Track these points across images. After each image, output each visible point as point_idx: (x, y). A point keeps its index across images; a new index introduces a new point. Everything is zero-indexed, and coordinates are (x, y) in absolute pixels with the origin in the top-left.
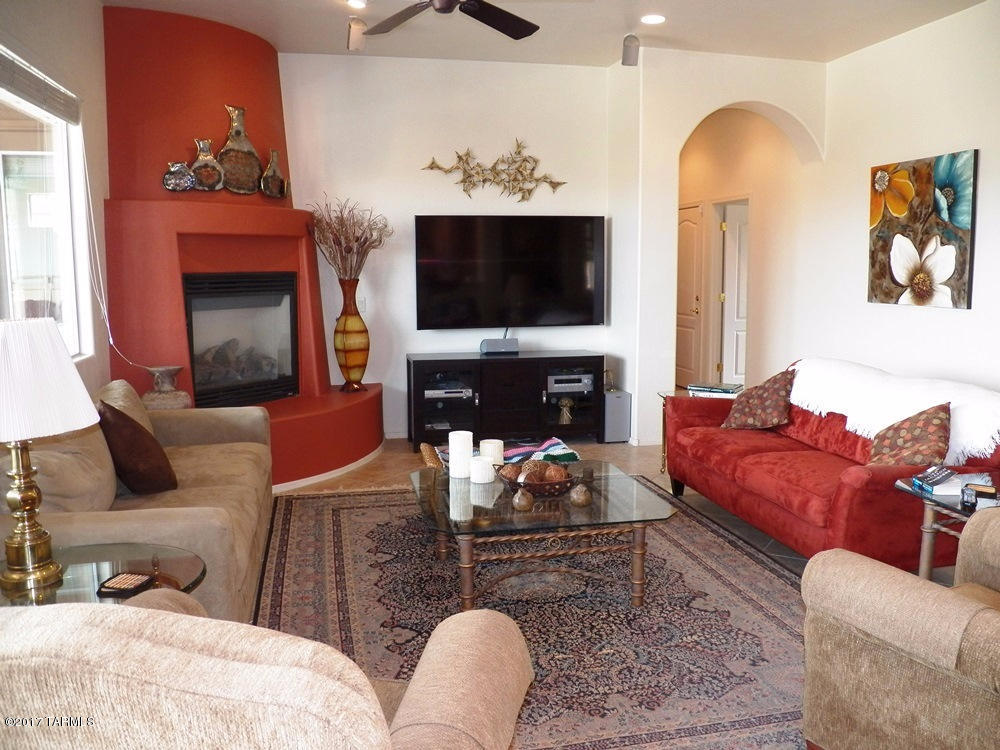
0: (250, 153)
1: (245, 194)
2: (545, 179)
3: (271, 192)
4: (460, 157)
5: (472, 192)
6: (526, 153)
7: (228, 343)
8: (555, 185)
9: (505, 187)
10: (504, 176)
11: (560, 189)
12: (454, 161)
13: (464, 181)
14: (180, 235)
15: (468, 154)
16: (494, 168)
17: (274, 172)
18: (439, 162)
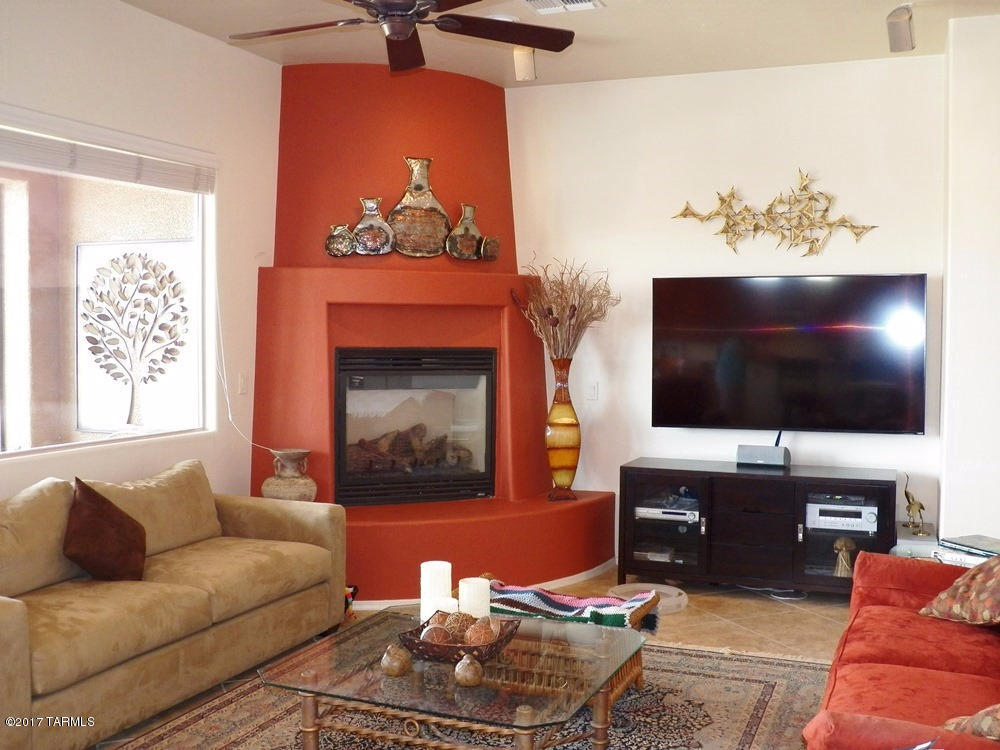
0: (433, 210)
1: (423, 257)
2: (843, 223)
3: (461, 254)
4: (722, 200)
5: (740, 246)
6: (815, 188)
7: (414, 429)
8: (859, 231)
9: (784, 237)
10: (783, 222)
11: (867, 237)
12: (716, 205)
13: (725, 231)
14: (330, 305)
15: (732, 195)
16: (769, 211)
17: (467, 229)
18: (696, 208)
